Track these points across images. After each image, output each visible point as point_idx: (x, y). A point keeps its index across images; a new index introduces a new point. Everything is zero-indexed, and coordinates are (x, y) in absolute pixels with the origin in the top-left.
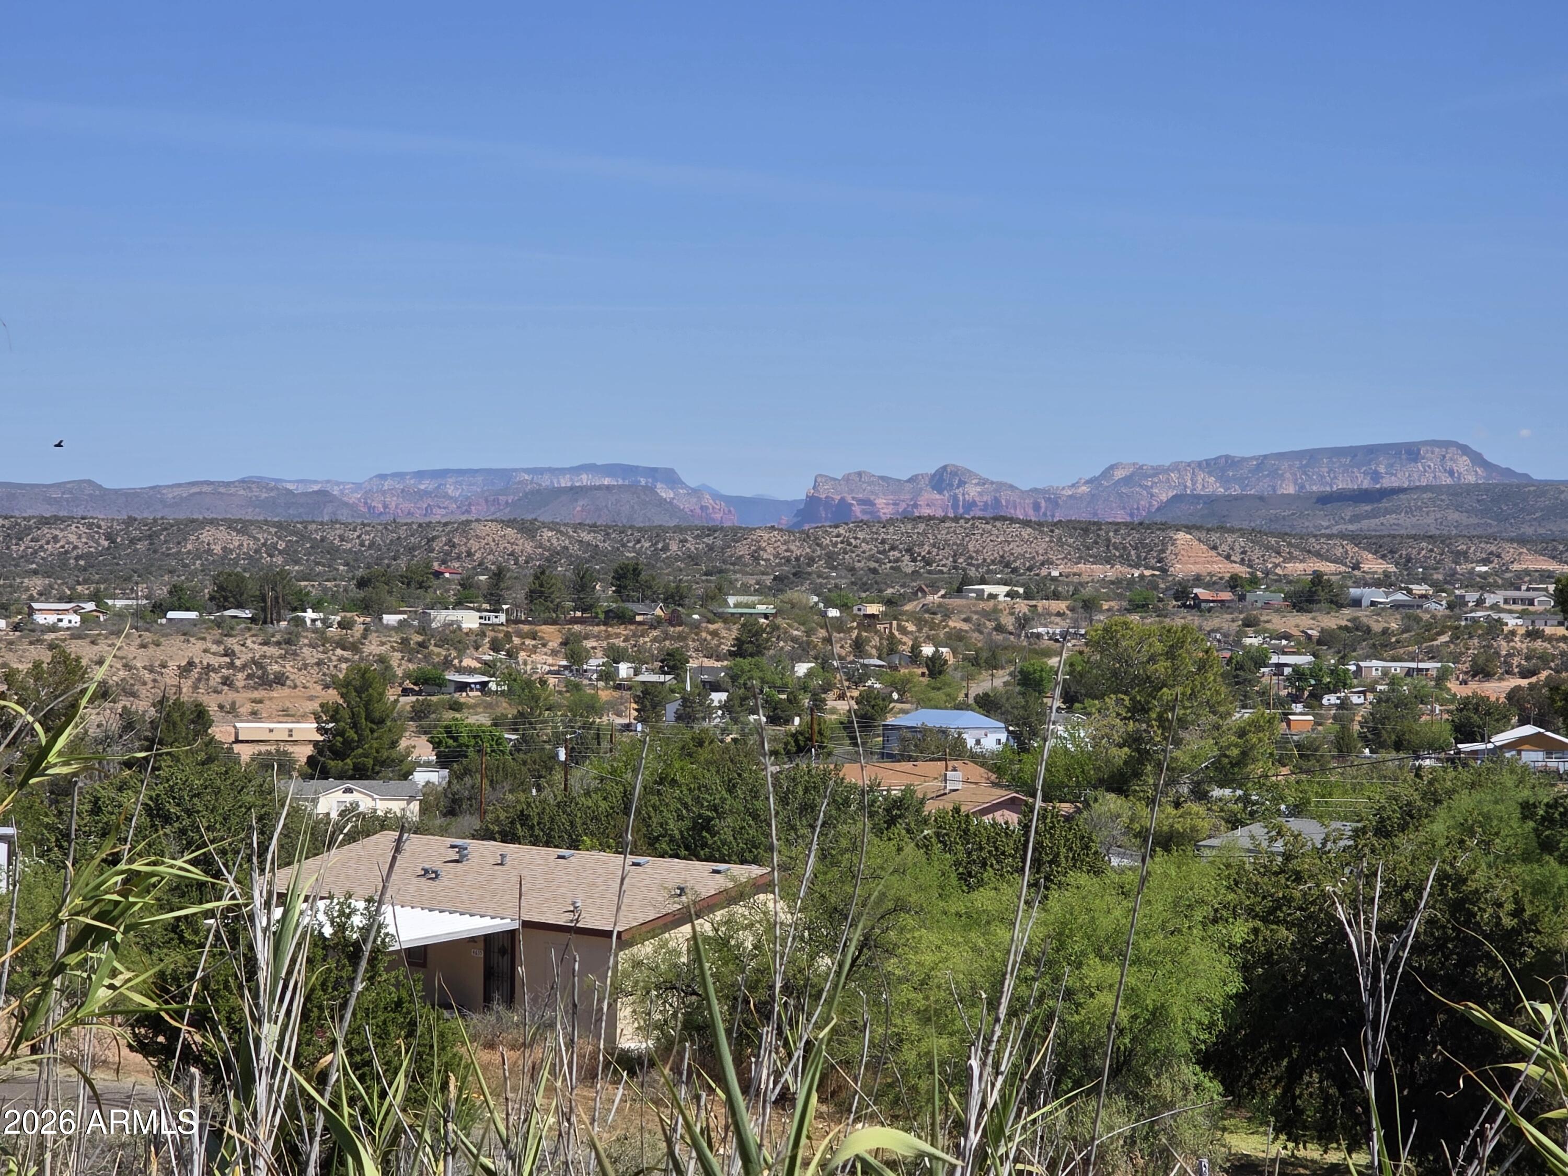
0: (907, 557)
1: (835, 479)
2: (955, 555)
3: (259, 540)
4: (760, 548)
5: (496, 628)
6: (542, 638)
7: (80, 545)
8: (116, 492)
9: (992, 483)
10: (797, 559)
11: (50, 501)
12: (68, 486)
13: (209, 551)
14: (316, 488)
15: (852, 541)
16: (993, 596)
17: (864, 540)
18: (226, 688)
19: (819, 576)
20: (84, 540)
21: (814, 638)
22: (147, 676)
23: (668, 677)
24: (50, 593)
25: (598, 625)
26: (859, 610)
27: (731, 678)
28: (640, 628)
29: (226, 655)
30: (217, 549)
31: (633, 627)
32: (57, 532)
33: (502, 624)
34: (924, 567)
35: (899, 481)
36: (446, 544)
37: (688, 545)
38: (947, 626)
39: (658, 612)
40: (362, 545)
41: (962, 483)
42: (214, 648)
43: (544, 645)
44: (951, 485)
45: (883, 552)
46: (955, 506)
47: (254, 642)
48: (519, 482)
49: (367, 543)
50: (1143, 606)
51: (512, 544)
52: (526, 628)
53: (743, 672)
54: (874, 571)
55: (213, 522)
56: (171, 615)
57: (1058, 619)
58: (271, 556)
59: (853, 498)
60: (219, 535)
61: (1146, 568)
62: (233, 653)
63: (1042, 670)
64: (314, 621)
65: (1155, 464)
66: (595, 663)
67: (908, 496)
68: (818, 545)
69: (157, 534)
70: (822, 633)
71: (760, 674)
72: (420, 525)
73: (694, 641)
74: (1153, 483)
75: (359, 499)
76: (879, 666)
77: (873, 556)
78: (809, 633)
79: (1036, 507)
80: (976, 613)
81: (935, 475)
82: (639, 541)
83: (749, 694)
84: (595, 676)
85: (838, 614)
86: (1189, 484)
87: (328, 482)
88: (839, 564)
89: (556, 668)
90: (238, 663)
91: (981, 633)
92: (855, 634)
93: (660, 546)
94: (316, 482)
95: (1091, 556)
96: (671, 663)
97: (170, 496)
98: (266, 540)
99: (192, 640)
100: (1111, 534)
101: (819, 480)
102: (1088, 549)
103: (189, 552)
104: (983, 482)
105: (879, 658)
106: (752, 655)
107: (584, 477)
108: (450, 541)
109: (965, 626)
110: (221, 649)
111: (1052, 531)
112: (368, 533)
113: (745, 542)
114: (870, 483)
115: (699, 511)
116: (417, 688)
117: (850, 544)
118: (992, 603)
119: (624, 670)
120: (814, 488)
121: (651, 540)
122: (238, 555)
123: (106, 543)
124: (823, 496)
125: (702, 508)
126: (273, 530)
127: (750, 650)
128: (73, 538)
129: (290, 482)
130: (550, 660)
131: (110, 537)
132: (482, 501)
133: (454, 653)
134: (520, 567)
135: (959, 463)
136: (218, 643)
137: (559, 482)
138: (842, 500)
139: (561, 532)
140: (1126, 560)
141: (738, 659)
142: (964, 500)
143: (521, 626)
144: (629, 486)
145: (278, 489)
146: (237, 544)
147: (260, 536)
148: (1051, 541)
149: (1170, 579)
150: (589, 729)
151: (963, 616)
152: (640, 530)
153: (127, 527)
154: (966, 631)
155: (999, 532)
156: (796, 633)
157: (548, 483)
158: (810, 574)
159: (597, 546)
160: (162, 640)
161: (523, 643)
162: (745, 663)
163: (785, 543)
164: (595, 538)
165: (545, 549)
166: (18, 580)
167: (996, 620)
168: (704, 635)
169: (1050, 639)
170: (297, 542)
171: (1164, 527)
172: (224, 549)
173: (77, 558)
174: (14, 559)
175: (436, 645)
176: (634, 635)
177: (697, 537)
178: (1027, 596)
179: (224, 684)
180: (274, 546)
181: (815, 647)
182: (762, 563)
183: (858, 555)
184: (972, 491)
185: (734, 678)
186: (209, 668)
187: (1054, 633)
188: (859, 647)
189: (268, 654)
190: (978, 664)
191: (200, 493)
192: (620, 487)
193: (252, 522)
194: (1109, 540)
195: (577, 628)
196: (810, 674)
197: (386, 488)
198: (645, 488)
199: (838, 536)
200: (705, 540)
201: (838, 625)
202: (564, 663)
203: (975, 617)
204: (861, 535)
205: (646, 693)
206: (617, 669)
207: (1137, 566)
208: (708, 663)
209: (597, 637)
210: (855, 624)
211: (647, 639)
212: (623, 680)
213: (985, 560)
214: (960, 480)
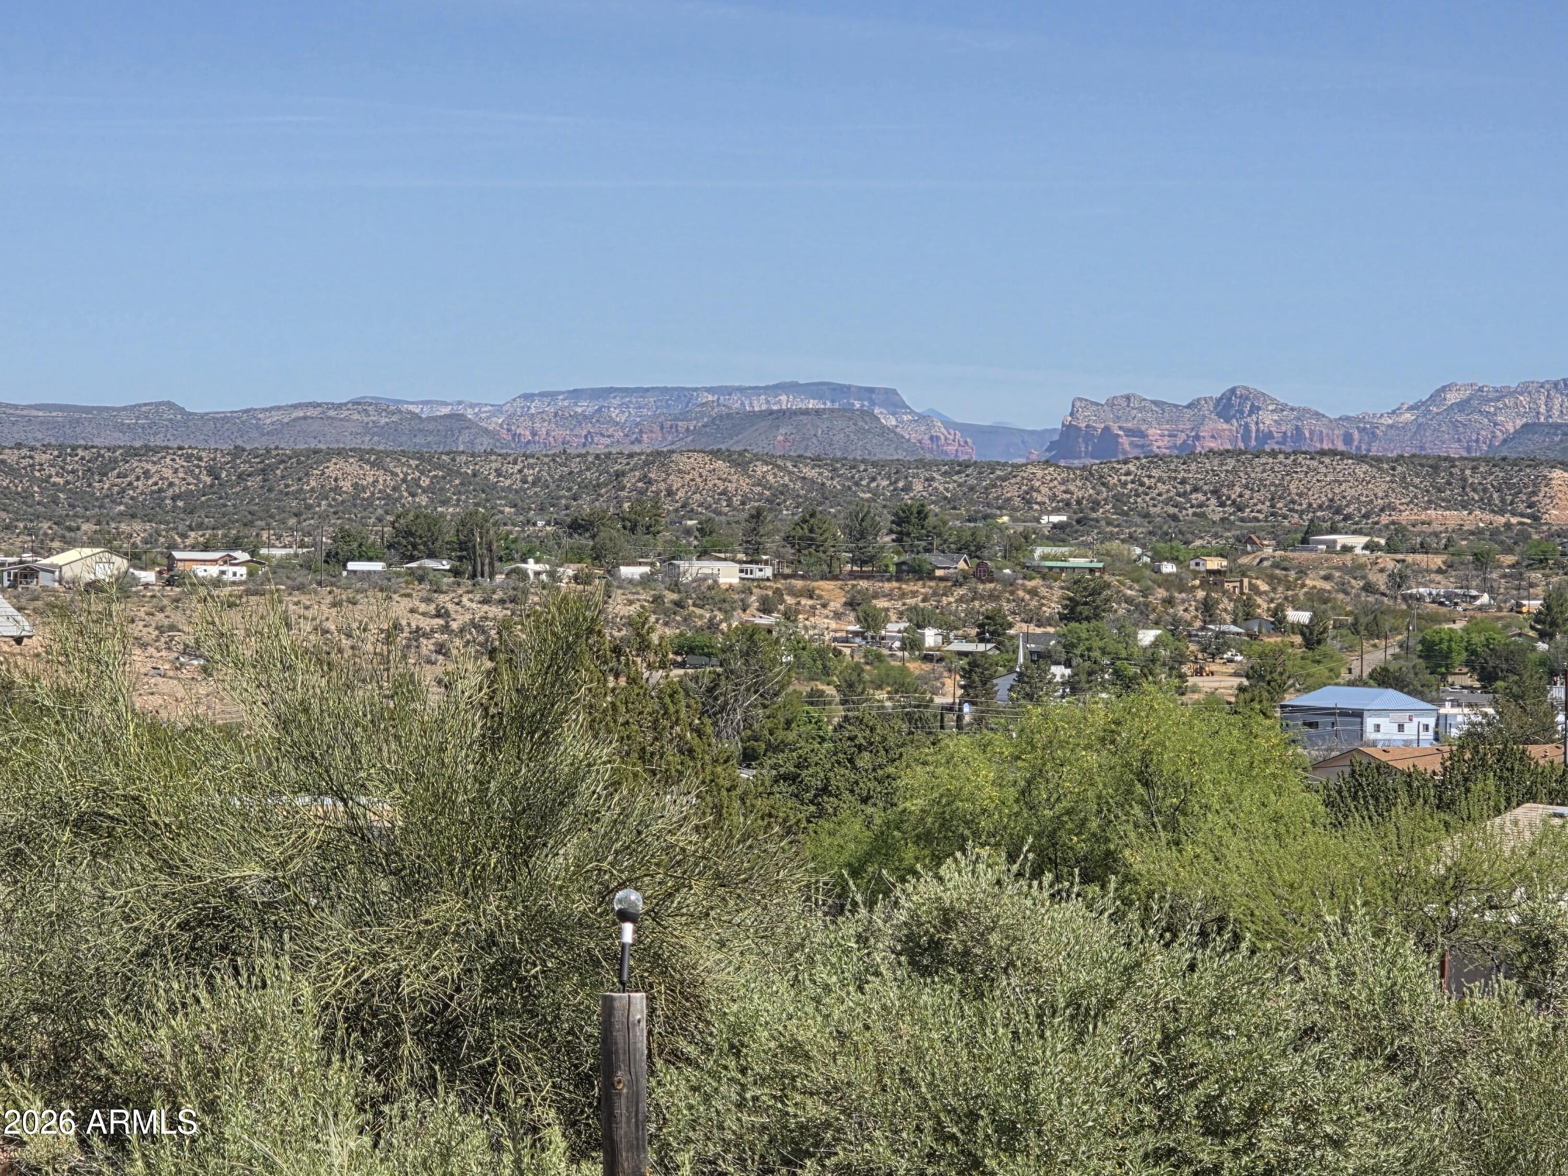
0: (1213, 501)
1: (1097, 404)
2: (1273, 499)
3: (397, 475)
4: (1032, 488)
5: (762, 584)
6: (820, 597)
7: (177, 481)
8: (202, 416)
9: (1292, 409)
10: (1079, 502)
11: (121, 428)
12: (143, 409)
13: (337, 490)
14: (445, 410)
15: (1146, 480)
16: (1347, 549)
17: (1160, 479)
18: (440, 657)
19: (1109, 523)
20: (181, 475)
21: (1151, 598)
22: (346, 643)
23: (989, 646)
24: (156, 540)
25: (889, 580)
26: (1197, 564)
27: (1064, 646)
28: (942, 584)
29: (438, 616)
30: (346, 486)
31: (933, 584)
32: (149, 466)
33: (768, 579)
34: (1234, 513)
35: (1176, 406)
36: (640, 480)
37: (935, 484)
38: (1303, 585)
39: (962, 565)
40: (524, 481)
41: (1254, 409)
42: (423, 607)
43: (824, 606)
44: (1242, 412)
45: (1184, 495)
46: (1246, 437)
47: (471, 600)
48: (703, 405)
49: (530, 479)
50: (1541, 561)
51: (725, 480)
52: (799, 584)
53: (1079, 639)
54: (1174, 518)
55: (339, 453)
56: (352, 566)
57: (1439, 578)
58: (413, 495)
59: (1120, 428)
60: (349, 469)
61: (1514, 514)
62: (447, 614)
63: (1450, 640)
64: (537, 574)
65: (1498, 386)
66: (894, 628)
67: (1188, 426)
68: (1103, 484)
69: (273, 468)
70: (1161, 593)
71: (1101, 644)
72: (597, 457)
73: (1008, 601)
74: (1497, 408)
75: (501, 425)
76: (1238, 634)
77: (1171, 499)
78: (1145, 592)
79: (1348, 439)
80: (1337, 568)
81: (1221, 399)
82: (874, 479)
83: (1096, 667)
84: (897, 644)
85: (1175, 570)
86: (1543, 409)
87: (459, 403)
88: (1130, 509)
89: (844, 634)
90: (454, 626)
91: (1347, 593)
92: (1201, 594)
93: (901, 484)
94: (445, 404)
95: (1443, 500)
96: (992, 629)
97: (268, 421)
98: (406, 474)
99: (396, 597)
100: (1468, 472)
101: (1078, 404)
102: (1440, 491)
103: (313, 490)
104: (1281, 408)
105: (1234, 622)
106: (1088, 619)
107: (783, 398)
108: (645, 476)
109: (1327, 586)
110: (432, 608)
111: (1394, 469)
112: (531, 466)
113: (1013, 481)
114: (1140, 410)
115: (927, 441)
116: (679, 659)
117: (1142, 484)
118: (1348, 557)
119: (931, 637)
120: (1072, 414)
121: (889, 478)
122: (373, 494)
123: (208, 480)
124: (1083, 425)
125: (931, 438)
126: (414, 463)
127: (1086, 613)
128: (168, 473)
129: (412, 403)
130: (833, 625)
131: (213, 472)
132: (656, 428)
133: (720, 616)
134: (735, 509)
135: (1252, 385)
136: (428, 600)
137: (751, 404)
138: (1107, 429)
139: (778, 466)
140: (1486, 504)
141: (1073, 625)
142: (1258, 430)
143: (793, 581)
144: (839, 410)
145: (400, 412)
146: (371, 480)
147: (398, 470)
148: (1392, 482)
149: (1545, 528)
150: (926, 707)
151: (1322, 573)
152: (874, 464)
153: (234, 460)
154: (1329, 592)
155: (1326, 470)
156: (1129, 592)
157: (738, 405)
158: (1097, 521)
159: (823, 484)
160: (359, 597)
161: (799, 603)
162: (1081, 628)
163: (1063, 482)
164: (820, 474)
165: (765, 488)
166: (113, 525)
167: (1364, 577)
168: (1021, 593)
169: (1433, 602)
170: (444, 478)
171: (1535, 463)
172: (355, 486)
173: (174, 498)
174: (97, 499)
175: (694, 605)
176: (935, 594)
177: (945, 474)
178: (1391, 548)
179: (438, 652)
180: (416, 482)
181: (1154, 610)
182: (1036, 507)
183: (1152, 499)
184: (1268, 419)
185: (1069, 647)
186: (418, 633)
187: (1438, 595)
188: (1207, 608)
189: (490, 615)
190: (1358, 633)
191: (305, 418)
192: (832, 411)
193: (388, 454)
194: (1464, 480)
195: (863, 584)
196: (1156, 644)
197: (533, 411)
198: (862, 412)
199: (1128, 473)
200: (955, 478)
201: (1175, 583)
202: (857, 628)
203: (1337, 574)
204: (1155, 473)
205: (973, 665)
206: (923, 635)
207: (1502, 512)
208: (1033, 629)
209: (889, 596)
210: (1197, 582)
211: (951, 599)
212: (930, 649)
213: (1310, 505)
214: (1252, 405)
